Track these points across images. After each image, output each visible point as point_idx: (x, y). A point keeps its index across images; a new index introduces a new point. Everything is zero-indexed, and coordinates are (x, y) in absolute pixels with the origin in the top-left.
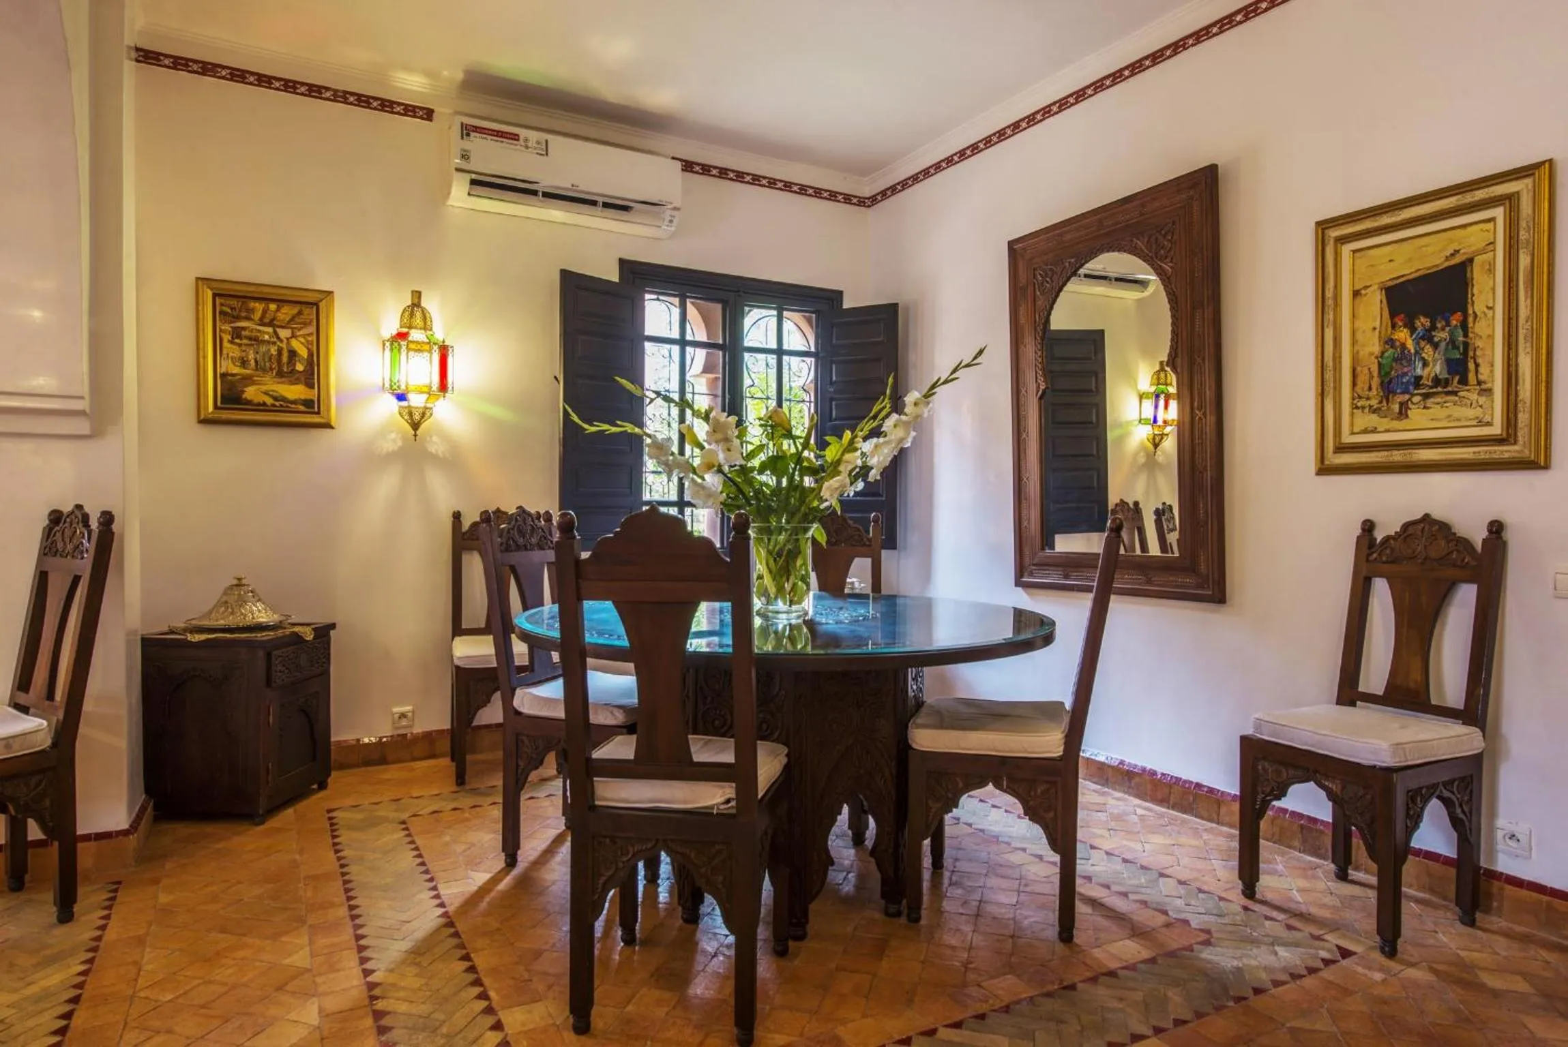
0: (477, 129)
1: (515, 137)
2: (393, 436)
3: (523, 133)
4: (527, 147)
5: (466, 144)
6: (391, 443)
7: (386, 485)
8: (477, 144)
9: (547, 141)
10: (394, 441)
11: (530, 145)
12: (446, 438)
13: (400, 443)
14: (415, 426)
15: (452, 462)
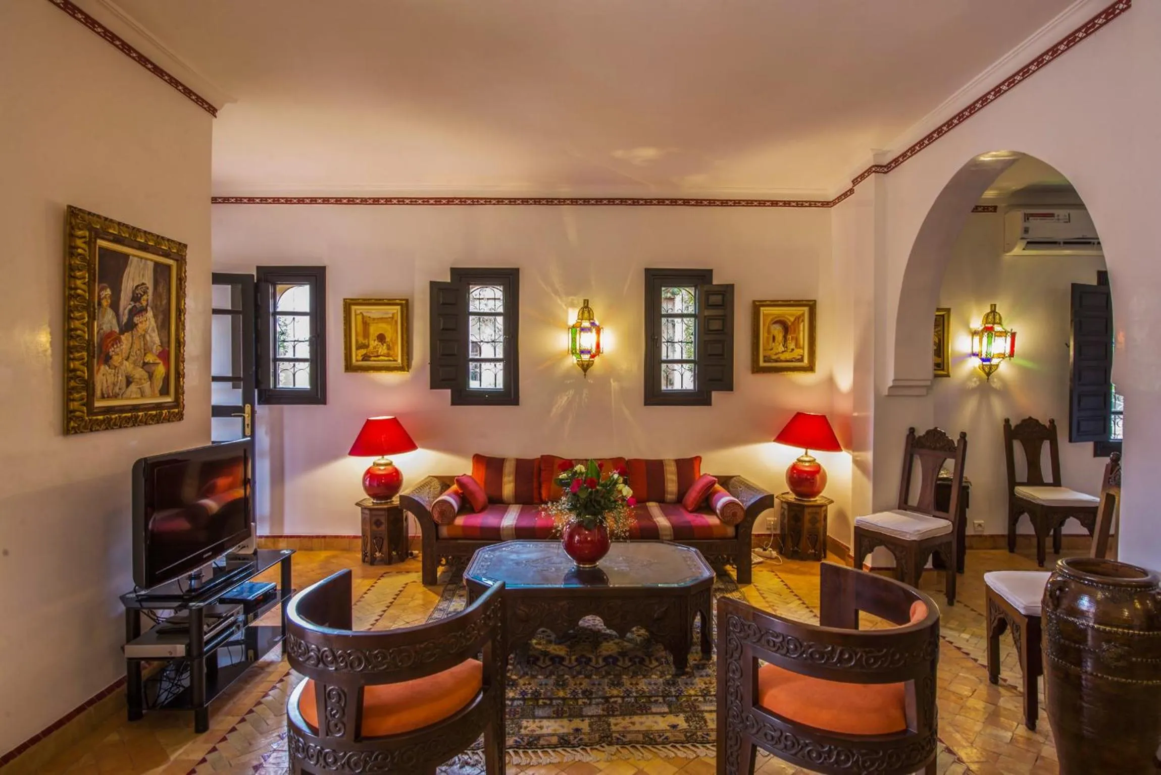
0: (1032, 215)
1: (1052, 215)
2: (975, 379)
3: (1056, 212)
4: (1058, 219)
5: (1027, 225)
6: (974, 383)
7: (971, 405)
8: (1034, 223)
9: (1069, 215)
10: (975, 382)
11: (1060, 218)
12: (1001, 379)
13: (978, 383)
14: (988, 374)
15: (1004, 393)
